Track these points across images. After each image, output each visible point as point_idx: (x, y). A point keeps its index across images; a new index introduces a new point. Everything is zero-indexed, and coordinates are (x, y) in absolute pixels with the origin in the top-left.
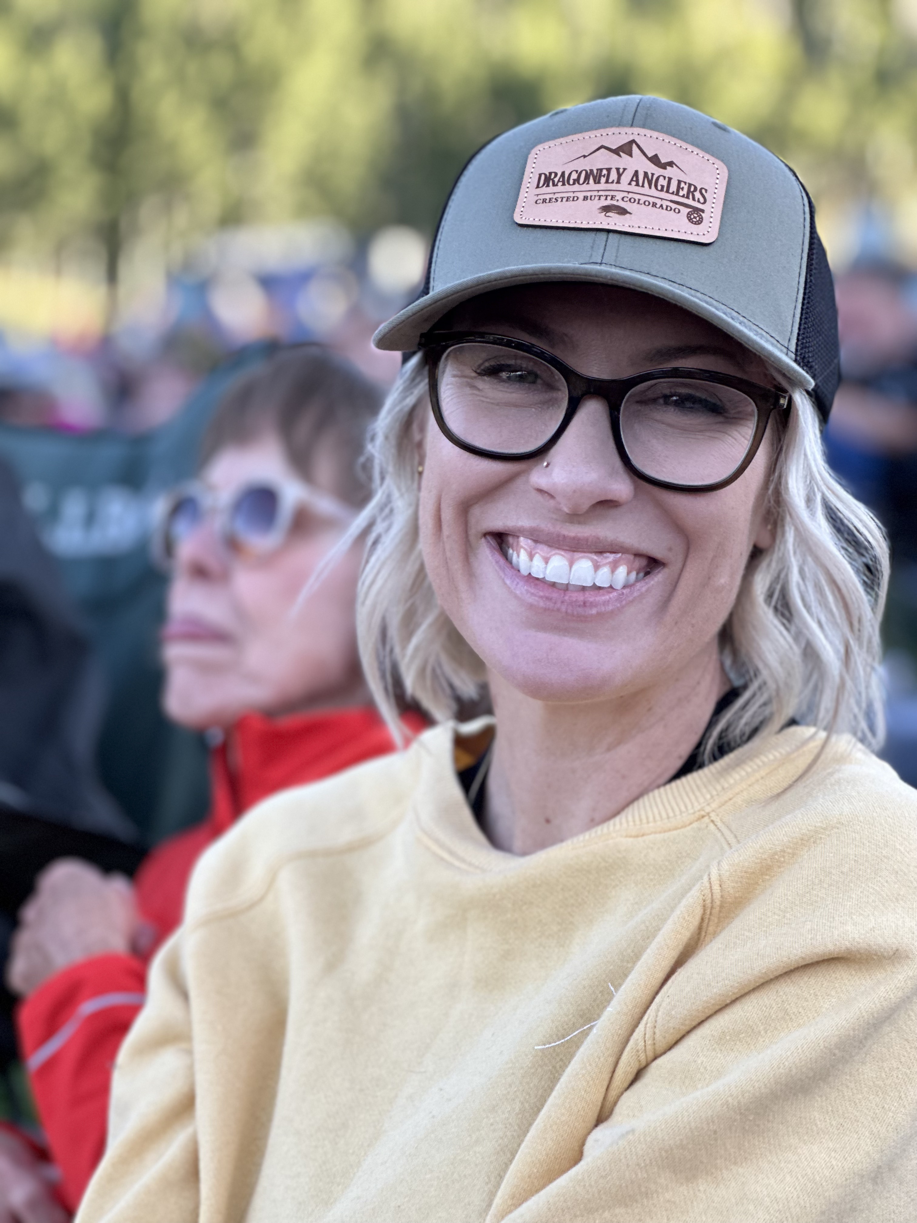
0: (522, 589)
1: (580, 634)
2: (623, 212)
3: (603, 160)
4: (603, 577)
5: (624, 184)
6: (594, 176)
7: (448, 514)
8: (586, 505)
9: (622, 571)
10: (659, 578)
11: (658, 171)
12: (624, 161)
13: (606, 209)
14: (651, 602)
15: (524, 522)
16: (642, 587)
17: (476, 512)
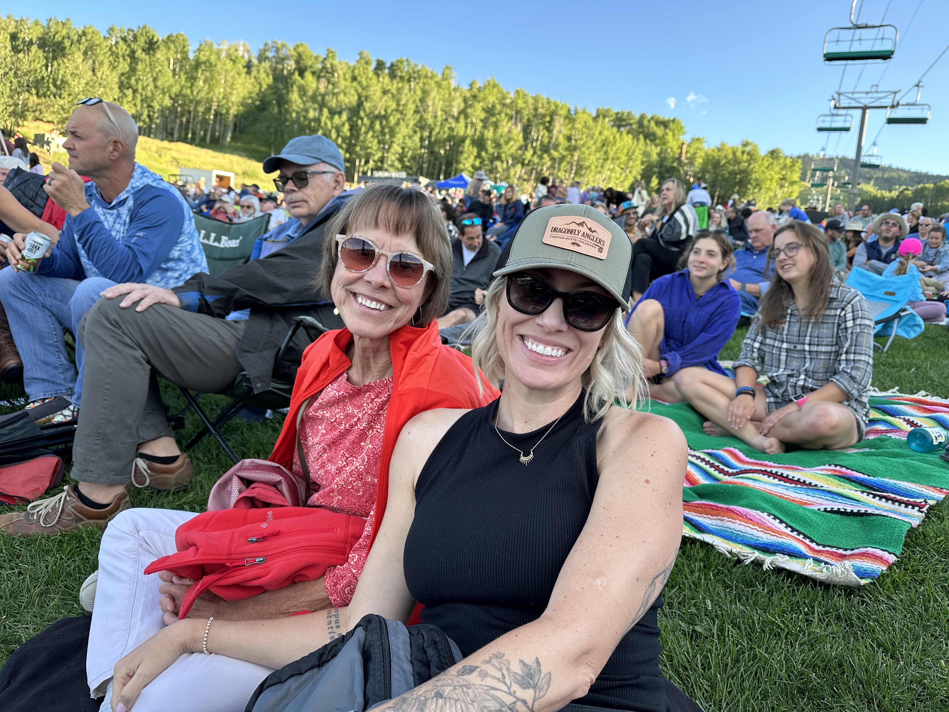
0: (528, 354)
1: (545, 369)
2: (579, 245)
3: (573, 227)
4: (554, 353)
5: (580, 236)
6: (571, 232)
7: (507, 327)
8: (554, 330)
9: (560, 351)
10: (570, 354)
11: (591, 233)
12: (580, 228)
13: (573, 243)
14: (567, 362)
15: (532, 333)
16: (565, 357)
17: (516, 328)
